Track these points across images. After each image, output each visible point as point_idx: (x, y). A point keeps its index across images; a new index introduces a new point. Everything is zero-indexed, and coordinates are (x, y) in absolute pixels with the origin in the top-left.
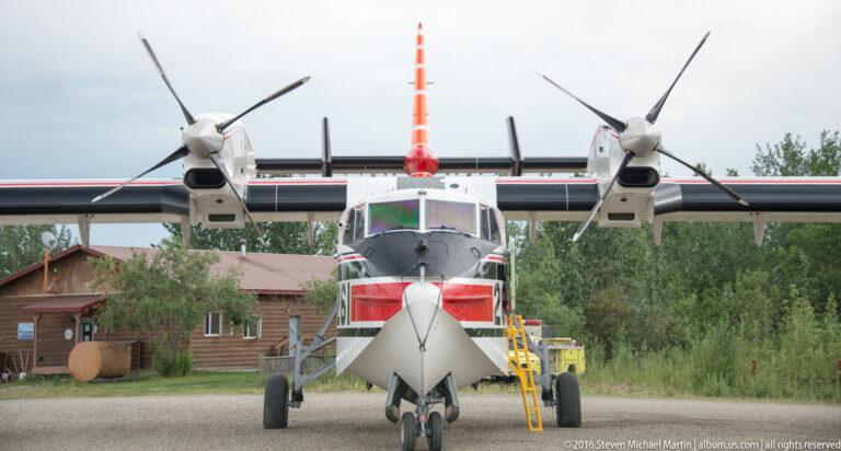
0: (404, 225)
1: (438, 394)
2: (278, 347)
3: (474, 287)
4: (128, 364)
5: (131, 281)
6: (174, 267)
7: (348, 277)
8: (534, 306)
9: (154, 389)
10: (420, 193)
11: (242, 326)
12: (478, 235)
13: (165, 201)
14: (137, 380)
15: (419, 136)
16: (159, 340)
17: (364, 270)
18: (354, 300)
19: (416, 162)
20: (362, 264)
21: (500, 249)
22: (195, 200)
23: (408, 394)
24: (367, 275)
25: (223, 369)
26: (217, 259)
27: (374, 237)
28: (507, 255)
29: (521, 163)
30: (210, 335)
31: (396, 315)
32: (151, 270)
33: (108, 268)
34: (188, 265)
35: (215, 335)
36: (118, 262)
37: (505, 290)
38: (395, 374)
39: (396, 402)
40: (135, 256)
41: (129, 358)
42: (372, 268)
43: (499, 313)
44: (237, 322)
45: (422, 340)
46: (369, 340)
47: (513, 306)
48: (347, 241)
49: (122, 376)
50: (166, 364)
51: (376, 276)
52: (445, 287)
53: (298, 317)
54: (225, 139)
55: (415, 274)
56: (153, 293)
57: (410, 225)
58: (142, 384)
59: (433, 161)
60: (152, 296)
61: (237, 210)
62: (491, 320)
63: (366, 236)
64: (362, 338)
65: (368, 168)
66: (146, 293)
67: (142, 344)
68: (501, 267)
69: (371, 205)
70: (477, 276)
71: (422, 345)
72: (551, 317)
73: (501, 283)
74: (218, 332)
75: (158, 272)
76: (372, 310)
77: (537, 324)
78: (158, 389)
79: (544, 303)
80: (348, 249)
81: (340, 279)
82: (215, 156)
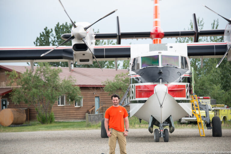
0: (154, 65)
1: (167, 123)
2: (90, 110)
3: (179, 86)
4: (25, 119)
5: (26, 82)
6: (44, 75)
7: (133, 83)
8: (208, 90)
9: (40, 129)
10: (159, 53)
11: (74, 101)
12: (180, 67)
13: (64, 55)
14: (29, 125)
15: (156, 23)
16: (39, 107)
17: (140, 80)
18: (136, 91)
19: (155, 34)
20: (139, 78)
21: (188, 72)
22: (75, 55)
23: (156, 123)
24: (141, 82)
25: (66, 121)
26: (61, 71)
27: (143, 69)
28: (191, 74)
29: (198, 33)
30: (60, 105)
31: (152, 96)
32: (34, 77)
33: (15, 76)
34: (50, 74)
35: (62, 105)
36: (19, 73)
37: (190, 86)
38: (152, 116)
39: (152, 126)
40: (27, 71)
41: (25, 116)
42: (143, 80)
43: (188, 94)
44: (72, 100)
45: (161, 104)
46: (142, 104)
47: (193, 92)
48: (133, 69)
49: (22, 124)
50: (43, 118)
51: (144, 82)
52: (168, 86)
53: (98, 97)
54: (87, 33)
55: (158, 81)
56: (36, 87)
57: (156, 64)
58: (33, 127)
59: (162, 34)
60: (36, 88)
61: (90, 58)
62: (185, 97)
63: (140, 68)
64: (140, 104)
65: (135, 37)
66: (33, 87)
67: (30, 110)
68: (188, 78)
69: (142, 57)
70: (180, 82)
71: (161, 106)
72: (216, 95)
73: (189, 84)
74: (63, 104)
75: (38, 78)
76: (143, 94)
77: (208, 98)
78: (42, 129)
79: (213, 89)
80: (134, 73)
81: (131, 84)
82: (84, 39)
